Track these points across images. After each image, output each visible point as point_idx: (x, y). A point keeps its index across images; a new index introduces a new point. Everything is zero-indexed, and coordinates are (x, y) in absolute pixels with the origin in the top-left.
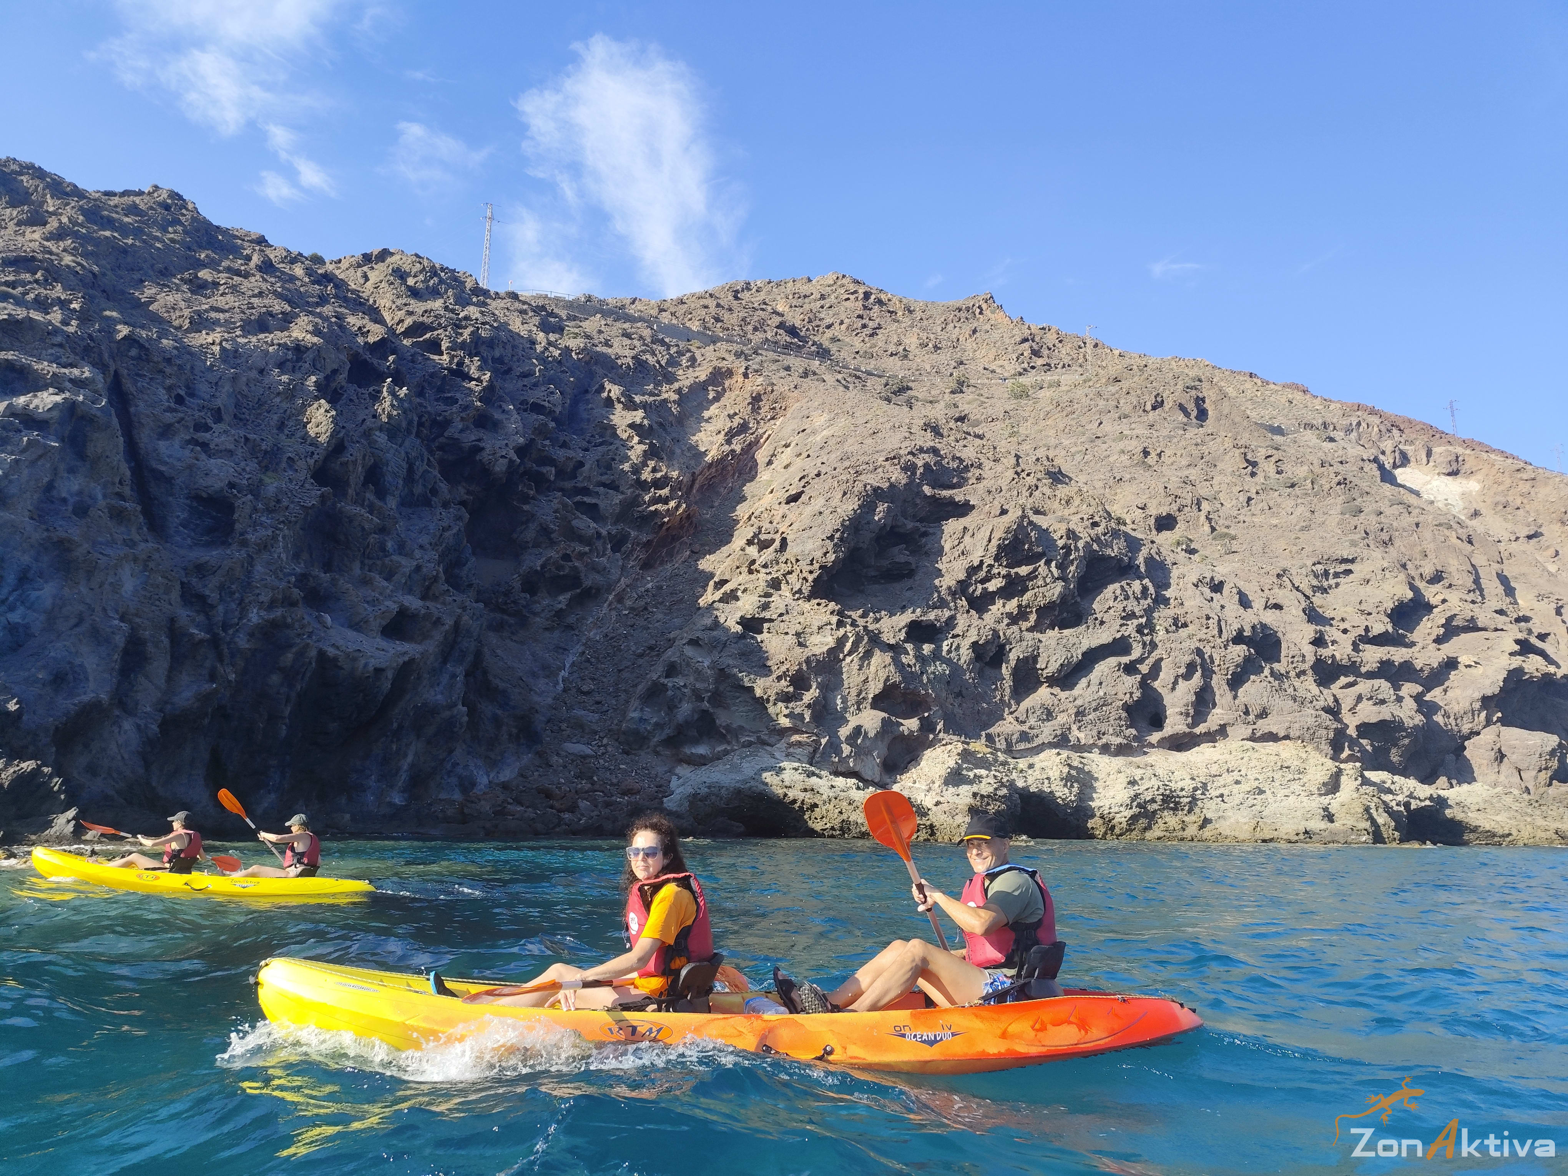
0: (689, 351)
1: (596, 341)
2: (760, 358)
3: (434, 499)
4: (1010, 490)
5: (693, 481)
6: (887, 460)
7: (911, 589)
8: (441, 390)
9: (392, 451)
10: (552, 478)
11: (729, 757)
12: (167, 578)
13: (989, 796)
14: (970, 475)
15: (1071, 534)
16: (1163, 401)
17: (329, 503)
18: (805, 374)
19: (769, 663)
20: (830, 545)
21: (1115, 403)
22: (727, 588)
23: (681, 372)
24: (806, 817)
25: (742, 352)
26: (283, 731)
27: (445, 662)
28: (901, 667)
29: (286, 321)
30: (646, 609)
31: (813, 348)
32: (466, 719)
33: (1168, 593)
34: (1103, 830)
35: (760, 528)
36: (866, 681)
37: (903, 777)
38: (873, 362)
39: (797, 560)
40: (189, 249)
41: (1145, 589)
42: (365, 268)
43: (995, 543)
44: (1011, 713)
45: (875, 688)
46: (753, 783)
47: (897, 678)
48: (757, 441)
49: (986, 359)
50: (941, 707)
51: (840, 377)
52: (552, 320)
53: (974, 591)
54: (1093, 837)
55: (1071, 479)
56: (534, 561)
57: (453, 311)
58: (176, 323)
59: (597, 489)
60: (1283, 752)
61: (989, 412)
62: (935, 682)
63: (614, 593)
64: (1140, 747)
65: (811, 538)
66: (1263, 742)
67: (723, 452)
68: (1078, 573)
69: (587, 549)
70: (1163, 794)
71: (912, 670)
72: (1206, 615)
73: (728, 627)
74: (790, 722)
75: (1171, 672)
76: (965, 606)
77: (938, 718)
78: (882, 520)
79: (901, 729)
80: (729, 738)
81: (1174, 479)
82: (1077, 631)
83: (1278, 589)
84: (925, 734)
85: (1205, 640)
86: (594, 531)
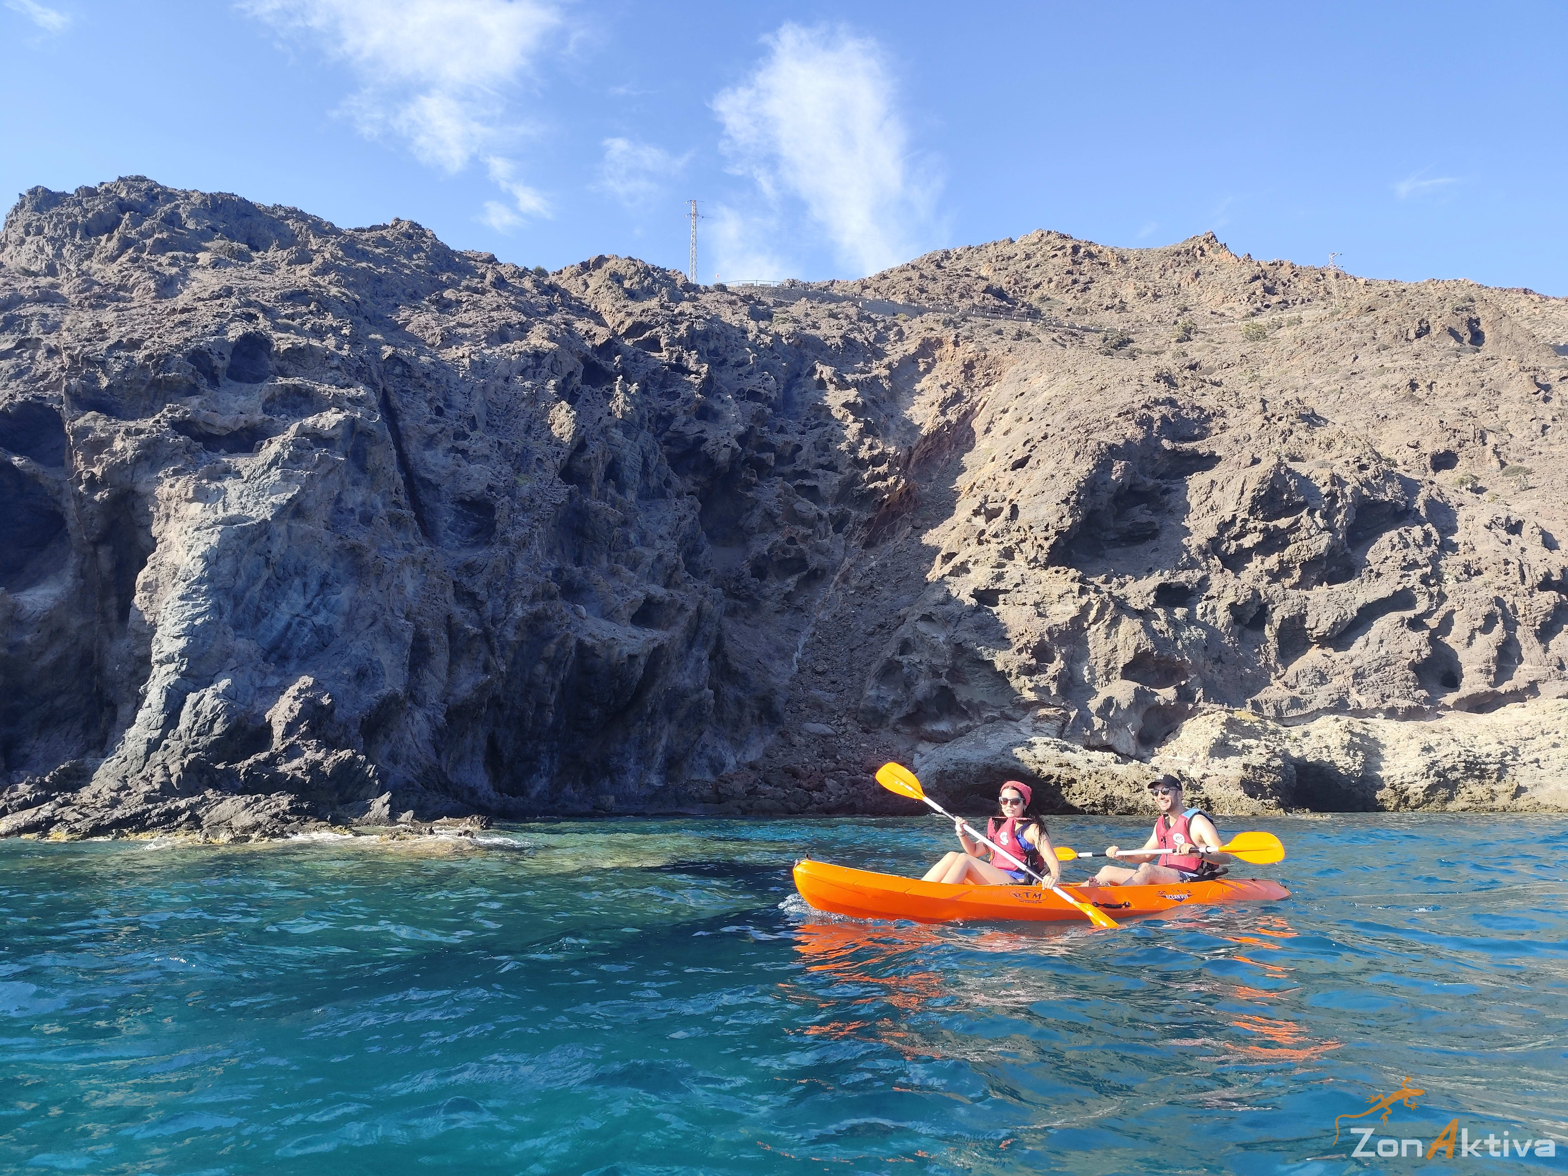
0: (896, 325)
1: (804, 325)
2: (969, 324)
3: (668, 490)
4: (1260, 437)
5: (910, 456)
6: (1120, 415)
7: (1156, 550)
8: (663, 386)
9: (628, 447)
10: (772, 464)
11: (973, 733)
12: (441, 578)
13: (1261, 768)
14: (1212, 424)
15: (1336, 480)
16: (1428, 327)
17: (576, 500)
18: (1019, 336)
19: (1008, 636)
20: (1065, 509)
21: (1371, 334)
22: (956, 560)
23: (889, 347)
24: (1063, 792)
25: (951, 321)
26: (550, 718)
27: (690, 646)
28: (1152, 634)
29: (524, 330)
30: (872, 587)
31: (1023, 310)
32: (713, 701)
33: (1455, 538)
34: (1395, 802)
35: (986, 497)
36: (1114, 650)
37: (1162, 750)
38: (1088, 318)
39: (1031, 527)
40: (432, 272)
41: (1427, 536)
42: (585, 276)
43: (1248, 495)
44: (1279, 678)
45: (1125, 657)
46: (1003, 759)
47: (1149, 645)
48: (973, 409)
49: (1213, 303)
50: (1200, 674)
51: (1055, 336)
52: (761, 307)
53: (1228, 548)
54: (1383, 809)
55: (1326, 421)
56: (760, 546)
57: (668, 308)
58: (429, 341)
59: (816, 471)
61: (1224, 358)
62: (1191, 648)
63: (839, 574)
64: (1433, 710)
65: (1044, 503)
67: (938, 423)
68: (1348, 522)
69: (810, 531)
70: (1465, 761)
71: (1164, 637)
72: (1504, 560)
73: (961, 601)
74: (1035, 696)
75: (1466, 625)
76: (1219, 566)
77: (1196, 686)
78: (1120, 480)
79: (1157, 698)
80: (971, 714)
81: (1450, 412)
82: (1349, 586)
84: (1184, 704)
85: (1506, 587)
86: (815, 513)
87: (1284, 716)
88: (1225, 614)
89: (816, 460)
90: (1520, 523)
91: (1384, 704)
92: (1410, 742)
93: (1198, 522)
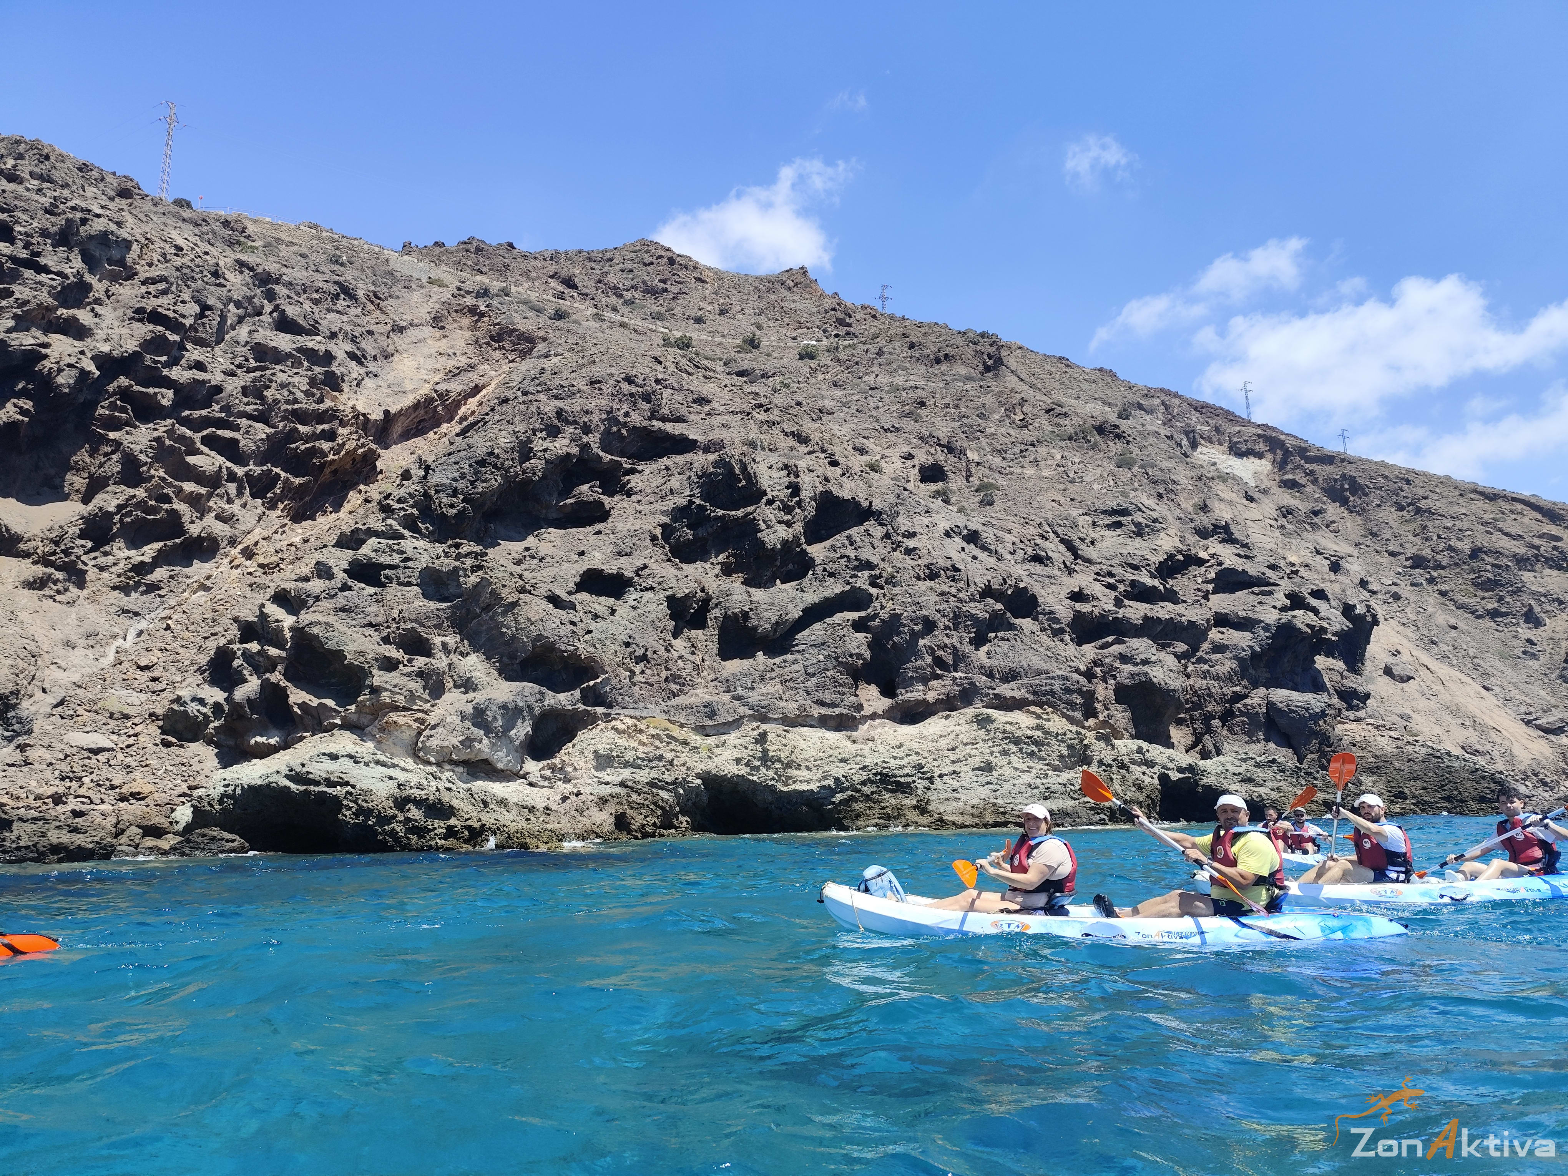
6: (590, 384)
7: (598, 533)
10: (166, 403)
11: (299, 745)
14: (699, 409)
15: (799, 472)
16: (946, 355)
18: (557, 316)
36: (509, 642)
37: (545, 763)
38: (665, 323)
39: (436, 491)
41: (885, 537)
43: (706, 479)
44: (712, 681)
45: (521, 651)
48: (487, 384)
50: (613, 674)
53: (680, 537)
60: (1026, 720)
61: (769, 367)
62: (608, 642)
63: (240, 547)
64: (865, 719)
65: (456, 463)
66: (1005, 710)
67: (436, 391)
68: (806, 517)
69: (203, 491)
70: (881, 774)
71: (574, 628)
72: (953, 566)
73: (330, 576)
74: (386, 697)
75: (906, 629)
76: (666, 555)
77: (608, 688)
78: (564, 448)
79: (552, 702)
80: (308, 720)
81: (944, 429)
82: (800, 584)
83: (1039, 541)
84: (589, 708)
85: (949, 593)
86: (224, 470)
87: (706, 723)
88: (661, 607)
89: (242, 408)
90: (976, 532)
91: (816, 711)
92: (830, 752)
93: (652, 506)
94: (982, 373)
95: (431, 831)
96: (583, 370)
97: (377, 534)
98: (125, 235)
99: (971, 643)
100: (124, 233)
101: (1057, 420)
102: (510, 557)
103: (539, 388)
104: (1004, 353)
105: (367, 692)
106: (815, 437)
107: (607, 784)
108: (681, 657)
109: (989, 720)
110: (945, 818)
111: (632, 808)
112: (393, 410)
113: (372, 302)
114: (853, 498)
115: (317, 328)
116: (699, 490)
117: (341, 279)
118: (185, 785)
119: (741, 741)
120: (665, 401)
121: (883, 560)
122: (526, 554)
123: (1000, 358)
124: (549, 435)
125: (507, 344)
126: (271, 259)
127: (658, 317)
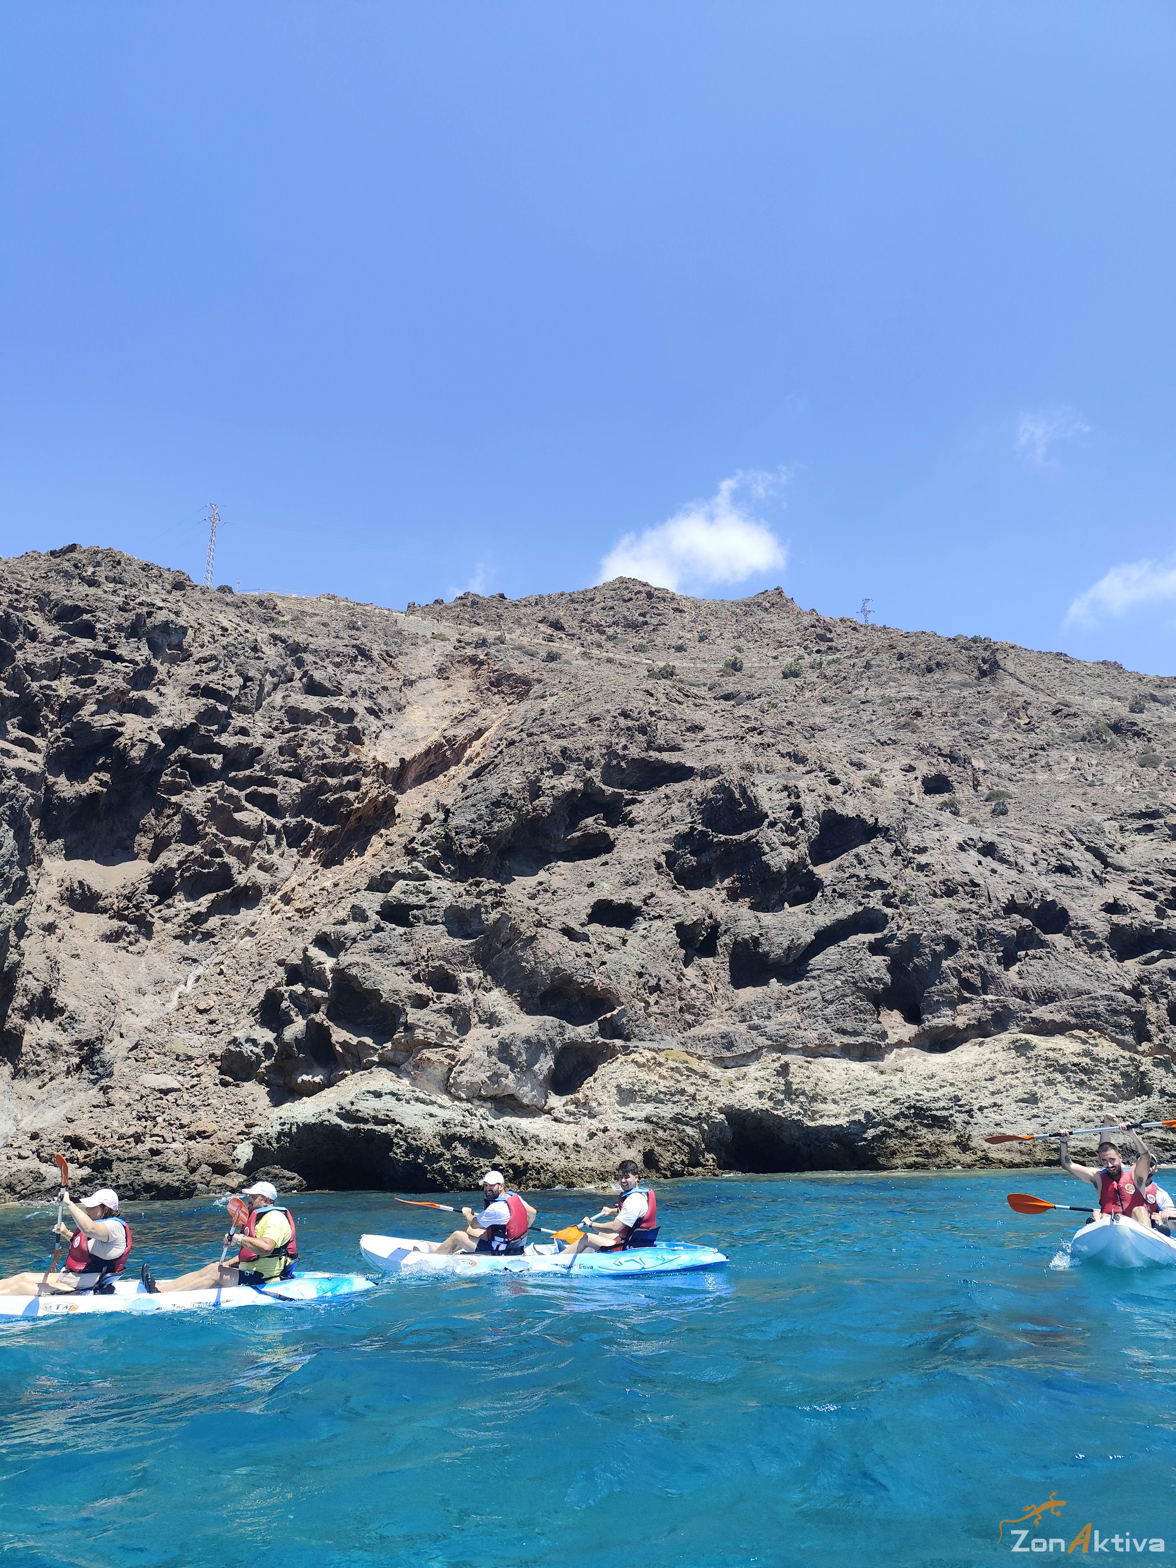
5: (404, 768)
6: (589, 721)
7: (605, 864)
10: (217, 766)
14: (693, 737)
15: (798, 792)
18: (550, 658)
19: (408, 959)
20: (495, 812)
22: (378, 873)
25: (484, 640)
28: (574, 957)
41: (895, 854)
43: (706, 805)
45: (540, 985)
52: (266, 612)
60: (1070, 1045)
61: (755, 690)
62: (622, 974)
63: (280, 893)
64: (890, 1047)
65: (474, 805)
66: (1045, 1035)
67: (444, 737)
68: (810, 837)
69: (248, 844)
70: (914, 1107)
71: (589, 960)
72: (971, 881)
73: (365, 919)
74: (419, 1034)
75: (927, 950)
76: (672, 882)
77: (624, 1020)
78: (570, 785)
79: (572, 1035)
80: (349, 1059)
81: (945, 739)
82: (810, 906)
83: (1062, 850)
84: (607, 1041)
85: (970, 910)
86: (265, 824)
87: (724, 1055)
88: (670, 935)
89: (279, 766)
90: (992, 844)
91: (838, 1040)
92: (857, 1085)
93: (655, 834)
94: (978, 679)
95: (476, 1169)
96: (581, 708)
97: (404, 876)
98: (183, 623)
99: (999, 962)
100: (181, 621)
101: (1066, 721)
102: (525, 892)
103: (542, 729)
104: (999, 656)
105: (401, 1029)
106: (812, 757)
107: (632, 1119)
108: (693, 986)
109: (1028, 1046)
110: (990, 1155)
111: (659, 1145)
112: (407, 759)
113: (385, 661)
114: (858, 816)
115: (340, 689)
116: (700, 817)
117: (358, 642)
118: (242, 1123)
119: (762, 1073)
120: (659, 733)
121: (895, 878)
122: (540, 888)
123: (996, 662)
124: (555, 773)
125: (506, 689)
126: (299, 630)
127: (640, 649)
